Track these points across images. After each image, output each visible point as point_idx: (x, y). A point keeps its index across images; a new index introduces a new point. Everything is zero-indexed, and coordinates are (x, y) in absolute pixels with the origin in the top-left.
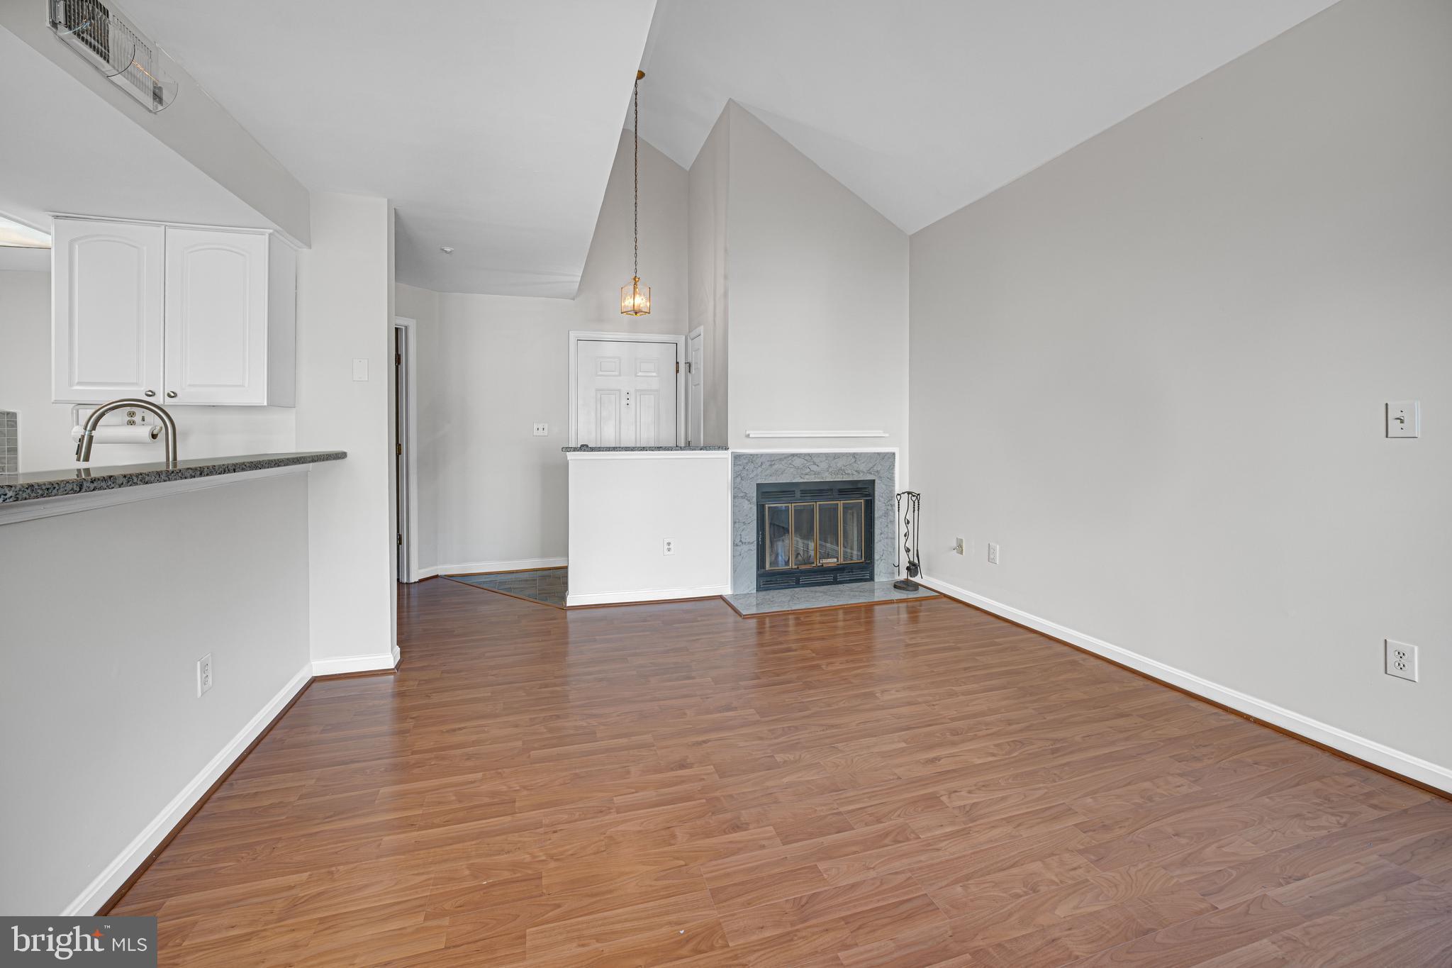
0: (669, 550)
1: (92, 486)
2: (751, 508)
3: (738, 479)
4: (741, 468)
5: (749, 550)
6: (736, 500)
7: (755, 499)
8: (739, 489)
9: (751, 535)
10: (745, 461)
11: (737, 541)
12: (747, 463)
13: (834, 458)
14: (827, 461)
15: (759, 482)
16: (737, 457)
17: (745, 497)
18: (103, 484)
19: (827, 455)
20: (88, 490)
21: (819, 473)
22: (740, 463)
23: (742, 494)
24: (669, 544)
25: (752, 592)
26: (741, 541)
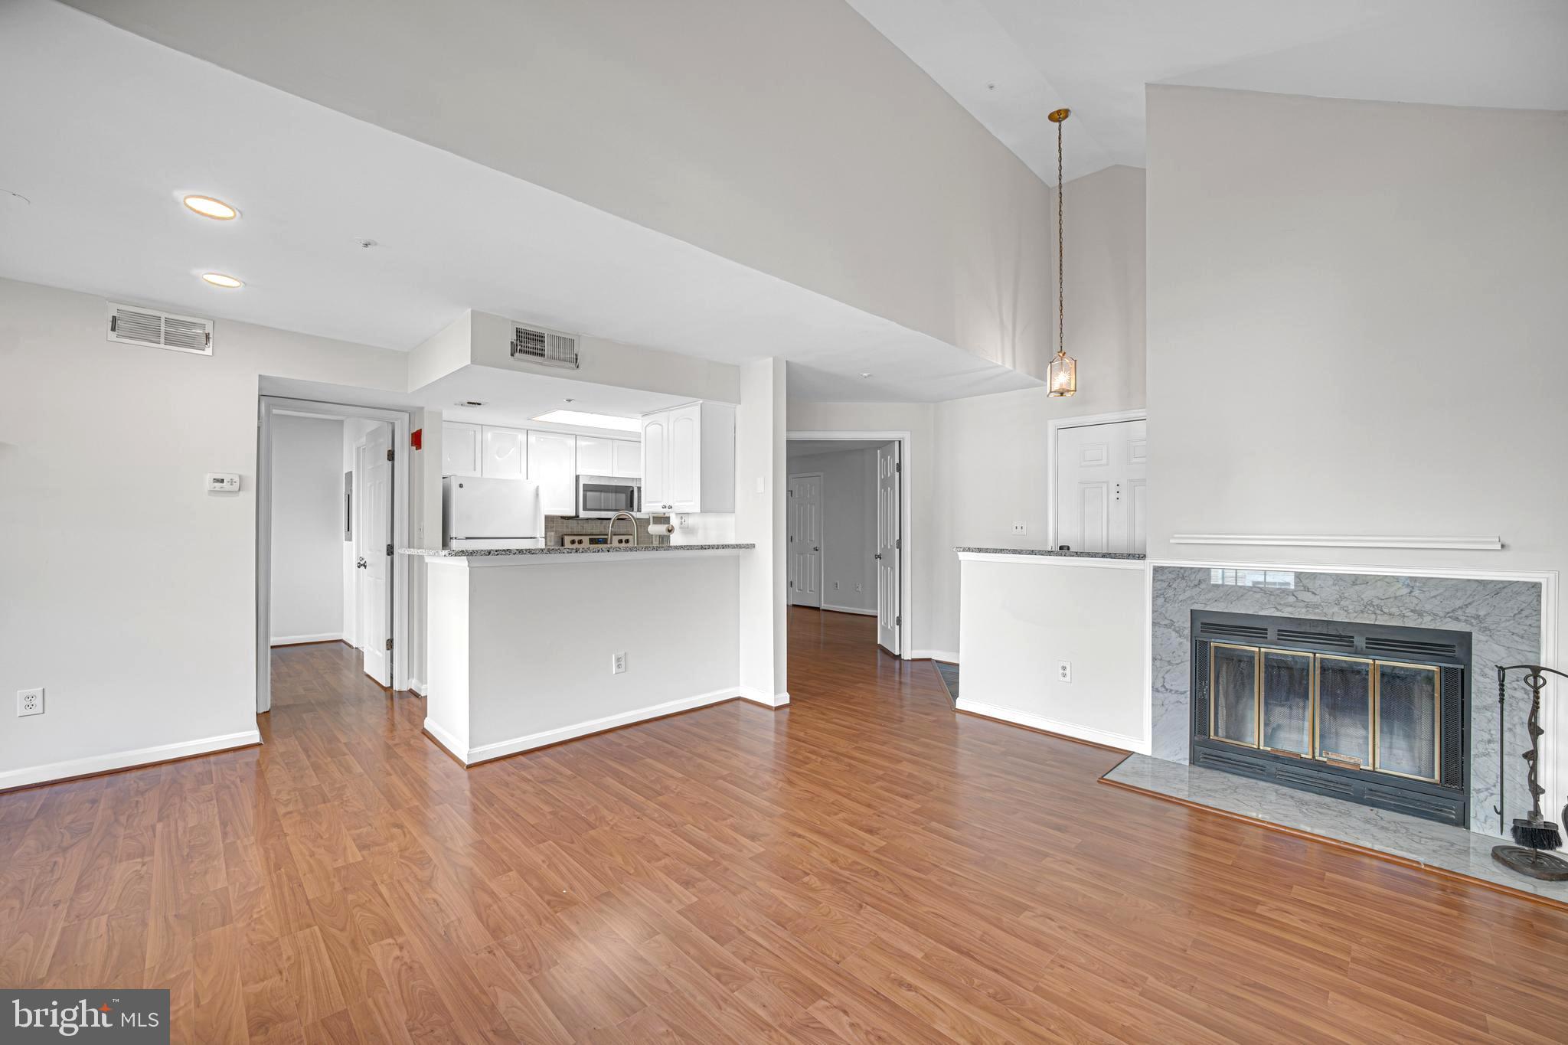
0: (1064, 675)
1: (496, 553)
2: (1181, 643)
3: (1161, 601)
4: (1165, 585)
5: (1178, 702)
6: (1157, 628)
7: (1188, 632)
8: (1161, 613)
9: (1182, 679)
10: (1171, 576)
11: (1159, 685)
12: (1175, 579)
13: (1354, 583)
14: (1337, 588)
15: (1196, 607)
16: (1157, 570)
17: (1171, 625)
18: (503, 553)
19: (1338, 578)
20: (494, 554)
21: (1316, 606)
22: (1164, 578)
23: (1167, 622)
24: (1064, 668)
25: (1182, 762)
26: (1163, 686)
